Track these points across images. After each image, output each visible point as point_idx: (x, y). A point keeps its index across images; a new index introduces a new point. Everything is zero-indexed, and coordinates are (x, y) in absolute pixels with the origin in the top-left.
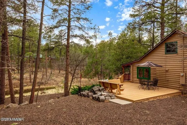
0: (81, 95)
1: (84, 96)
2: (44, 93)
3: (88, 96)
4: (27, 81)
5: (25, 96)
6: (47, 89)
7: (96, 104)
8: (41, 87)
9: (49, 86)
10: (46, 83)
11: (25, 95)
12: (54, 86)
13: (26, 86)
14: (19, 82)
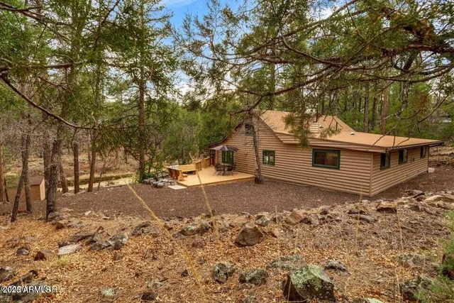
0: (144, 183)
1: (147, 183)
2: (113, 184)
3: (149, 183)
4: (85, 166)
5: (82, 189)
6: (117, 178)
7: (156, 190)
8: (108, 175)
9: (121, 174)
10: (116, 169)
11: (82, 187)
12: (129, 173)
13: (84, 174)
14: (73, 168)
